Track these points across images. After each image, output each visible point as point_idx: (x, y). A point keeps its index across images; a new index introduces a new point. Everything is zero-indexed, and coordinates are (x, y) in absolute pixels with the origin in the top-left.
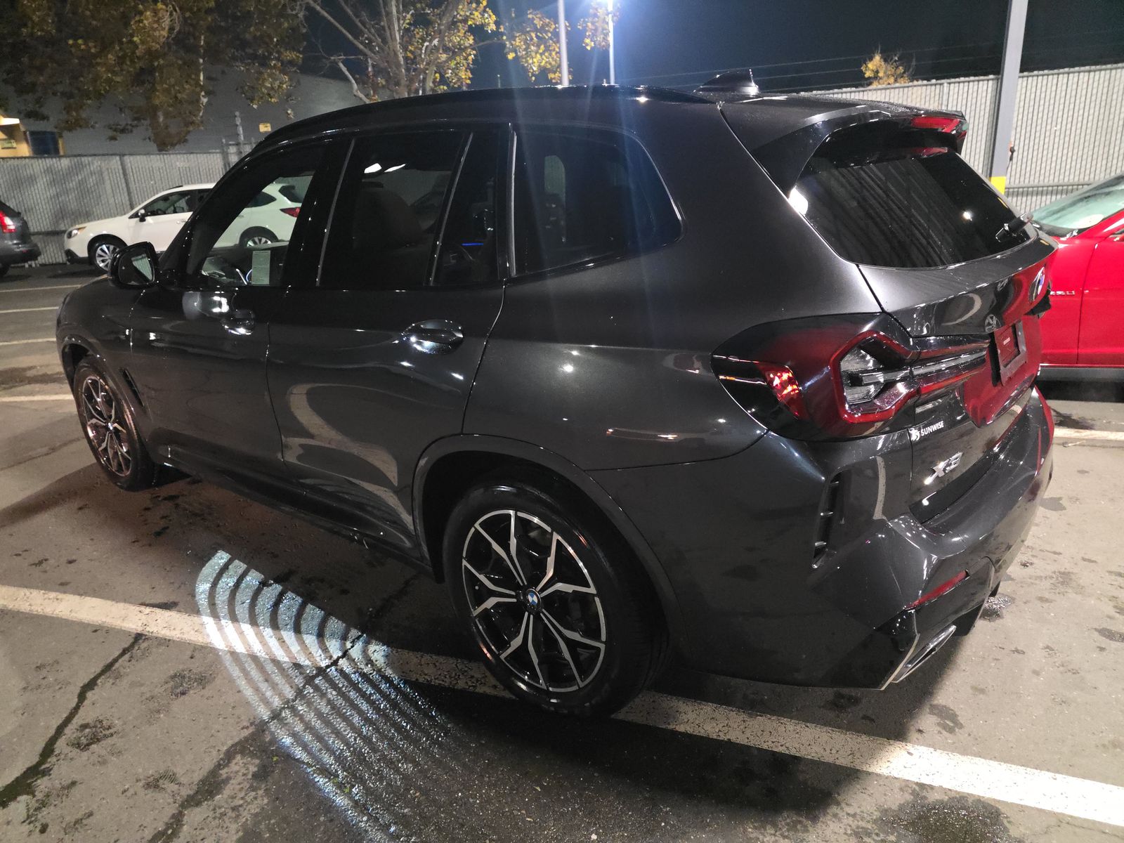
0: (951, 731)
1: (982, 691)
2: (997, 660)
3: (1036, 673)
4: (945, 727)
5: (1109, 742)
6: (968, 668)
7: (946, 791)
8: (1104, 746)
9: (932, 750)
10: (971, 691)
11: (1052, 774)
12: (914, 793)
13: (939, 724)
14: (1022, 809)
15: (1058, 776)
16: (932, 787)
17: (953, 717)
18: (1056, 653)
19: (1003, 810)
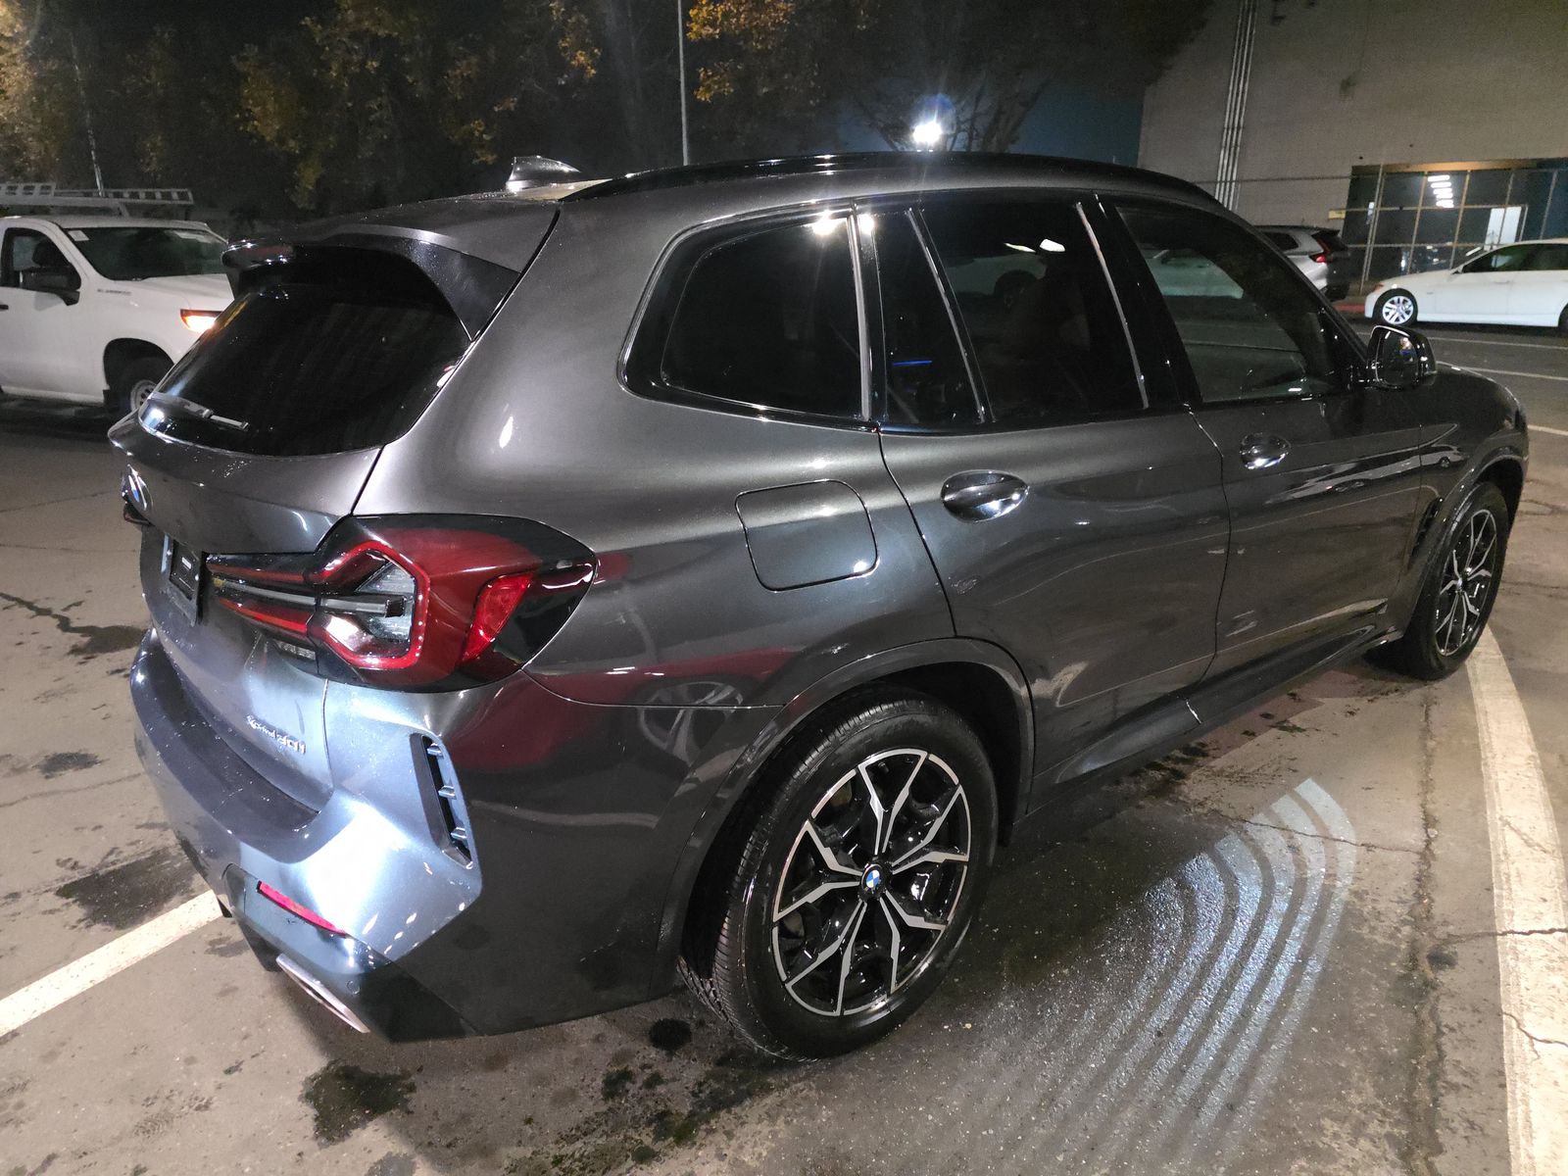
0: (212, 943)
1: (224, 993)
2: (245, 1038)
3: (190, 1061)
4: (220, 941)
5: (60, 1053)
6: (262, 1002)
7: (170, 909)
8: (63, 1044)
9: (211, 920)
10: (235, 984)
11: (96, 983)
12: (192, 891)
13: (228, 938)
14: (102, 944)
15: (91, 985)
16: (183, 903)
17: (223, 953)
18: (190, 1107)
19: (117, 931)
